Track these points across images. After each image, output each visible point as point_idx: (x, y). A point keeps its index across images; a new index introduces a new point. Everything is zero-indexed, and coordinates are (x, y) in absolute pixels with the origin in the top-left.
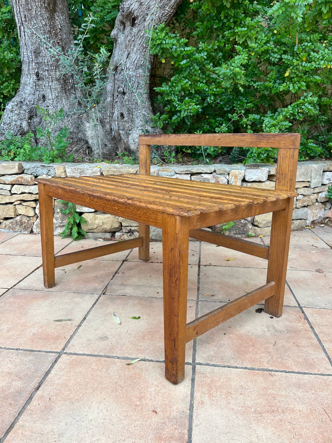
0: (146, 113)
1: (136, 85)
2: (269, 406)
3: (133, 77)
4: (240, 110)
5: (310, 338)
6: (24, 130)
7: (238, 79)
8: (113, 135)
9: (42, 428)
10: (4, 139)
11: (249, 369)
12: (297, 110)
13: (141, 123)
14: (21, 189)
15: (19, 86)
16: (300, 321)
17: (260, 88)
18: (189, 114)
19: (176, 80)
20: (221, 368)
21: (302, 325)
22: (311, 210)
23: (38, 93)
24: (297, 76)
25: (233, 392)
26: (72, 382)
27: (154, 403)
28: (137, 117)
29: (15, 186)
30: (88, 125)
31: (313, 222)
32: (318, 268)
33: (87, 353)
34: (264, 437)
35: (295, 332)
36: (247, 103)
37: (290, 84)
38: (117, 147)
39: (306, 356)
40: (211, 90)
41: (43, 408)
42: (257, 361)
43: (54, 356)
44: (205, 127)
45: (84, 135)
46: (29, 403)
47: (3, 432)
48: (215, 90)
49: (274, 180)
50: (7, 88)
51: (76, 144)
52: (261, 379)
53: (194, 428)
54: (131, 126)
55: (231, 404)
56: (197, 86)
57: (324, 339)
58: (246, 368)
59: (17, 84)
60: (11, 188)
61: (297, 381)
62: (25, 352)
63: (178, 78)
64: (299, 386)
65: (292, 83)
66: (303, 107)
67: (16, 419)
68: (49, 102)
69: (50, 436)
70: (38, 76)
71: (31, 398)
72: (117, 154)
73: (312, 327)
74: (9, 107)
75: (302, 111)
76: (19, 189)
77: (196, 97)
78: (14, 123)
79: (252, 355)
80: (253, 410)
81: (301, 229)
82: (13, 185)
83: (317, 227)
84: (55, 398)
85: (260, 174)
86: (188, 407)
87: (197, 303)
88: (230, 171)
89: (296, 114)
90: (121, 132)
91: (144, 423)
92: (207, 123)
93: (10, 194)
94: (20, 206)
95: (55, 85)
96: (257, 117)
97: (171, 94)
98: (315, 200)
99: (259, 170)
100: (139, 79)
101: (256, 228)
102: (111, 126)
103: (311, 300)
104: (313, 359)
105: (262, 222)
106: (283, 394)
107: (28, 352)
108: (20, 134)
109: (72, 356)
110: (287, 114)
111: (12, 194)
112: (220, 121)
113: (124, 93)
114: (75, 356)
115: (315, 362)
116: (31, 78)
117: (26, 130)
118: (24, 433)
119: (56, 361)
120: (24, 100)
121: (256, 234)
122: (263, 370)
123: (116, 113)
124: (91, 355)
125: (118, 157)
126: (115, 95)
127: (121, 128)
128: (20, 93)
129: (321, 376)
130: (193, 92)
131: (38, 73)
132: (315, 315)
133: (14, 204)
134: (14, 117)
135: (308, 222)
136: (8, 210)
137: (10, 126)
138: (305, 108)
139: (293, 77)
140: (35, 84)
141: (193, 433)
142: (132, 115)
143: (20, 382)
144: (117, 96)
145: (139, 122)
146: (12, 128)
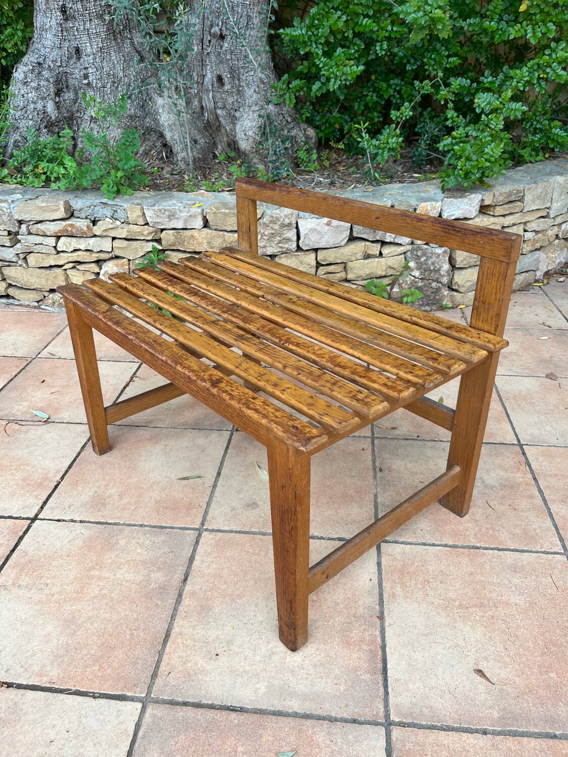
0: (263, 76)
1: (244, 21)
2: (478, 599)
3: (238, 6)
4: (434, 70)
5: (531, 497)
6: (51, 117)
7: (439, 29)
8: (206, 118)
9: (205, 635)
10: (19, 138)
11: (450, 547)
12: (536, 75)
13: (255, 96)
14: (72, 243)
15: (33, 32)
16: (519, 469)
17: (474, 30)
18: (344, 83)
19: (319, 15)
20: (414, 546)
21: (521, 476)
22: (546, 254)
23: (66, 44)
24: (542, 11)
25: (432, 580)
26: (227, 571)
27: (334, 598)
28: (248, 85)
29: (63, 239)
30: (160, 101)
31: (547, 274)
32: (549, 372)
33: (234, 528)
34: (473, 639)
35: (512, 487)
36: (448, 56)
37: (527, 25)
38: (214, 142)
39: (525, 525)
40: (382, 28)
41: (200, 609)
42: (461, 535)
43: (193, 535)
44: (369, 98)
45: (156, 121)
46: (180, 602)
47: (159, 643)
48: (389, 28)
49: (489, 212)
50: (11, 39)
51: (144, 141)
52: (465, 561)
53: (387, 629)
54: (237, 100)
55: (430, 597)
56: (357, 22)
57: (552, 497)
58: (446, 546)
59: (29, 30)
60: (57, 243)
61: (513, 562)
62: (154, 529)
63: (323, 10)
64: (515, 569)
65: (532, 25)
66: (548, 70)
67: (171, 624)
68: (87, 60)
69: (217, 645)
70: (65, 11)
71: (180, 595)
72: (215, 157)
73: (535, 479)
74: (19, 74)
75: (545, 76)
76: (70, 244)
77: (355, 44)
78: (32, 106)
79: (453, 526)
80: (457, 603)
81: (526, 288)
82: (58, 238)
83: (553, 282)
84: (210, 593)
85: (467, 207)
86: (377, 602)
87: (373, 443)
88: (417, 205)
89: (535, 81)
90: (219, 112)
91: (326, 623)
92: (372, 90)
93: (54, 252)
94: (74, 270)
95: (96, 26)
96: (465, 82)
97: (311, 41)
98: (554, 237)
99: (465, 200)
100: (249, 10)
101: (455, 294)
102: (200, 101)
103: (536, 432)
104: (535, 530)
105: (465, 285)
106: (495, 581)
107: (157, 530)
108: (46, 127)
109: (217, 533)
110: (520, 84)
111: (58, 252)
112: (397, 85)
113: (222, 37)
114: (220, 534)
115: (537, 534)
116: (53, 17)
117: (53, 118)
118: (184, 642)
119: (197, 542)
120: (44, 59)
121: (455, 303)
122: (469, 547)
123: (209, 75)
124: (240, 532)
125: (217, 161)
126: (204, 41)
127: (220, 105)
128: (36, 45)
129: (544, 555)
130: (351, 36)
131: (64, 6)
132: (541, 459)
133: (64, 268)
134: (30, 95)
135: (539, 274)
136: (54, 278)
137: (26, 112)
138: (552, 72)
139: (535, 14)
140: (60, 29)
141: (387, 634)
142: (239, 80)
143: (160, 574)
144: (210, 41)
145: (251, 94)
146: (30, 117)
